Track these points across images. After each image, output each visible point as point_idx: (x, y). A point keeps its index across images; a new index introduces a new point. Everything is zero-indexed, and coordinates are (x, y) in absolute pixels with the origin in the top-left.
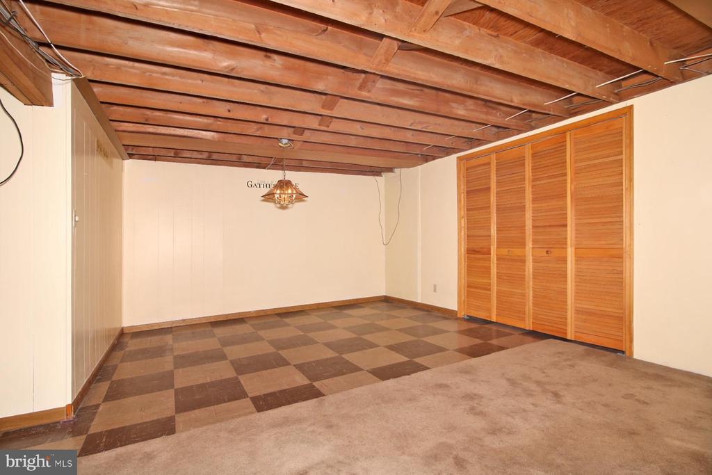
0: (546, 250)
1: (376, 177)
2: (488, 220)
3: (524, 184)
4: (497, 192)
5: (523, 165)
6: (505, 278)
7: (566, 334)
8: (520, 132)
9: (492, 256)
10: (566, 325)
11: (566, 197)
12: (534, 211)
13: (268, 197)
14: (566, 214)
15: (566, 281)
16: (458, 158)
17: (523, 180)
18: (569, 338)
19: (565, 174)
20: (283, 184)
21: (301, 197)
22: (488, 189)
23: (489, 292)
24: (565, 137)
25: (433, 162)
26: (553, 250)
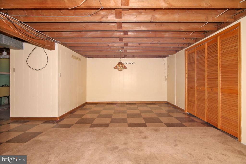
0: (211, 88)
1: (163, 58)
2: (194, 75)
3: (205, 60)
4: (197, 63)
5: (204, 52)
6: (199, 99)
7: (217, 126)
8: (202, 38)
9: (195, 89)
10: (217, 122)
11: (217, 66)
12: (208, 71)
13: (116, 67)
14: (217, 73)
15: (218, 103)
16: (185, 50)
17: (204, 58)
18: (219, 128)
19: (217, 56)
20: (120, 63)
21: (125, 67)
22: (194, 62)
23: (194, 104)
24: (217, 39)
25: (178, 52)
26: (213, 89)
